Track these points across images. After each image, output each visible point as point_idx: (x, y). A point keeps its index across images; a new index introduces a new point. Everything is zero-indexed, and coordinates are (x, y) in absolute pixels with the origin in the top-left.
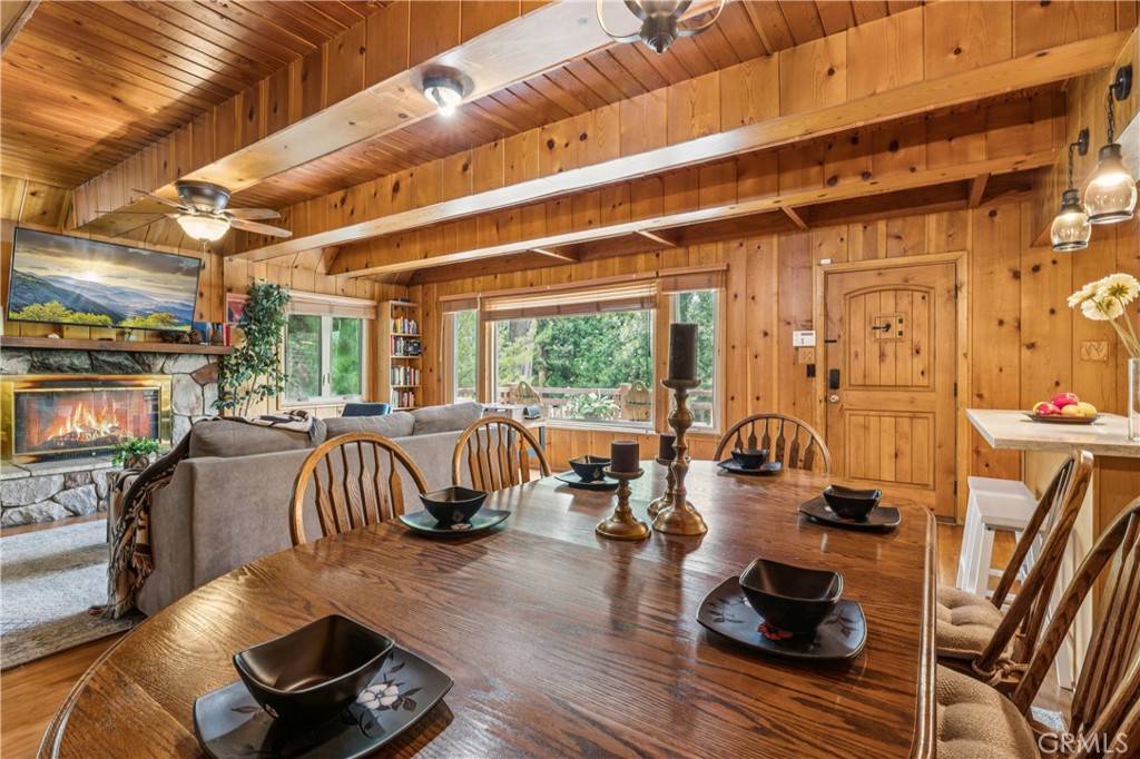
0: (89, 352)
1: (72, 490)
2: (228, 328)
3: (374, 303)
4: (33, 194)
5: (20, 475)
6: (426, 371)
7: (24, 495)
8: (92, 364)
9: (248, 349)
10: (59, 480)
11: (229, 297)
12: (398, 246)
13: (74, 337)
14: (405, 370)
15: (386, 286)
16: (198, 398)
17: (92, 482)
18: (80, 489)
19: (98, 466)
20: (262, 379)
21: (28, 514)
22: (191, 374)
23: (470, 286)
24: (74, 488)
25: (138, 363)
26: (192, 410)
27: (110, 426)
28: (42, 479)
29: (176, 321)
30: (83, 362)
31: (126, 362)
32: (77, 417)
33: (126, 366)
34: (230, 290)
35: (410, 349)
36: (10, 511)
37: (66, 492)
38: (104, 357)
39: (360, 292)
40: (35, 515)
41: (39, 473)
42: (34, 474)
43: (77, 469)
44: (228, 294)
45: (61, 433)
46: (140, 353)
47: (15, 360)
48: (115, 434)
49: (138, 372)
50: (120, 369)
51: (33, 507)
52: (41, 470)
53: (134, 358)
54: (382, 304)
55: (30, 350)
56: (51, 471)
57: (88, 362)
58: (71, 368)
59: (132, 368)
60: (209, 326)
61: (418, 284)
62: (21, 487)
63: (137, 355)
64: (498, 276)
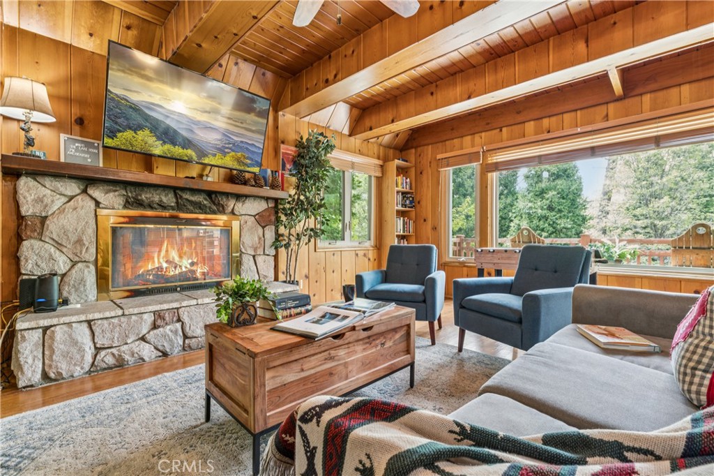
0: (175, 189)
1: (161, 329)
2: (283, 175)
3: (380, 162)
4: (128, 28)
5: (113, 314)
6: (419, 221)
7: (117, 335)
8: (177, 203)
9: (299, 195)
10: (149, 319)
11: (283, 148)
12: (432, 94)
13: (163, 173)
14: (404, 221)
15: (387, 149)
16: (260, 239)
17: (179, 320)
18: (168, 327)
19: (185, 304)
20: (311, 223)
21: (120, 356)
22: (254, 216)
23: (470, 143)
24: (163, 327)
25: (214, 204)
26: (255, 250)
27: (190, 261)
28: (133, 317)
29: (249, 162)
30: (169, 199)
31: (205, 202)
32: (163, 253)
33: (205, 205)
34: (283, 142)
35: (408, 202)
36: (103, 353)
37: (155, 331)
38: (187, 196)
39: (371, 153)
40: (127, 357)
41: (131, 311)
42: (126, 313)
43: (165, 306)
44: (282, 146)
45: (150, 267)
46: (216, 193)
47: (111, 194)
48: (194, 268)
49: (214, 213)
50: (200, 208)
51: (125, 348)
52: (133, 306)
53: (211, 198)
54: (387, 163)
55: (126, 184)
56: (142, 310)
57: (174, 200)
58: (160, 205)
59: (210, 208)
60: (269, 172)
61: (412, 148)
62: (114, 327)
63: (213, 196)
64: (504, 130)
